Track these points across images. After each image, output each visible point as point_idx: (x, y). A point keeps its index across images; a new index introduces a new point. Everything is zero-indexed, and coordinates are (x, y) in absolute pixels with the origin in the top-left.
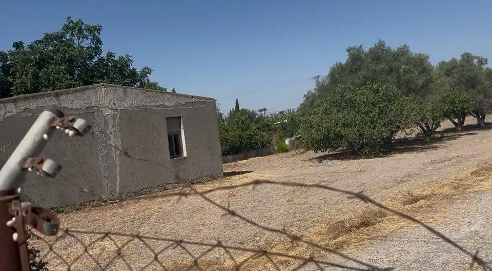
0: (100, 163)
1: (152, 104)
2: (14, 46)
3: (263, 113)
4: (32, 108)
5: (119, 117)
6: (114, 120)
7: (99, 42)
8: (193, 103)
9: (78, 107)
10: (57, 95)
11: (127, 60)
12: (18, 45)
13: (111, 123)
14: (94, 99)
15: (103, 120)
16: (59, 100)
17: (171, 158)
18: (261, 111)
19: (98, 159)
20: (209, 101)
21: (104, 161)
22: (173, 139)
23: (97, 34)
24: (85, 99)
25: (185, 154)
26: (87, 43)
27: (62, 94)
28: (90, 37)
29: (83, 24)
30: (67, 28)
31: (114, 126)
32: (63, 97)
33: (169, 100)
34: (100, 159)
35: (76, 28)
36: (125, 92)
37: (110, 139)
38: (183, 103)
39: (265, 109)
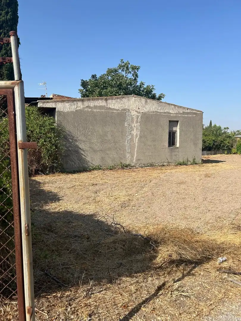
0: (126, 144)
1: (161, 111)
2: (92, 77)
3: (226, 130)
4: (91, 106)
5: (141, 117)
6: (137, 118)
7: (137, 76)
8: (188, 113)
9: (117, 108)
10: (106, 100)
11: (152, 88)
12: (94, 76)
13: (135, 120)
14: (127, 104)
15: (131, 118)
16: (107, 103)
17: (169, 147)
18: (225, 128)
19: (125, 141)
20: (199, 112)
21: (129, 143)
22: (172, 134)
23: (136, 71)
24: (122, 104)
25: (178, 145)
26: (130, 76)
27: (109, 99)
28: (132, 72)
29: (129, 63)
30: (120, 67)
31: (137, 122)
32: (110, 101)
33: (173, 109)
34: (126, 142)
35: (125, 67)
36: (146, 102)
37: (133, 130)
38: (181, 112)
39: (228, 128)
